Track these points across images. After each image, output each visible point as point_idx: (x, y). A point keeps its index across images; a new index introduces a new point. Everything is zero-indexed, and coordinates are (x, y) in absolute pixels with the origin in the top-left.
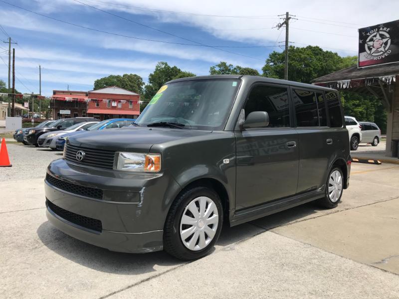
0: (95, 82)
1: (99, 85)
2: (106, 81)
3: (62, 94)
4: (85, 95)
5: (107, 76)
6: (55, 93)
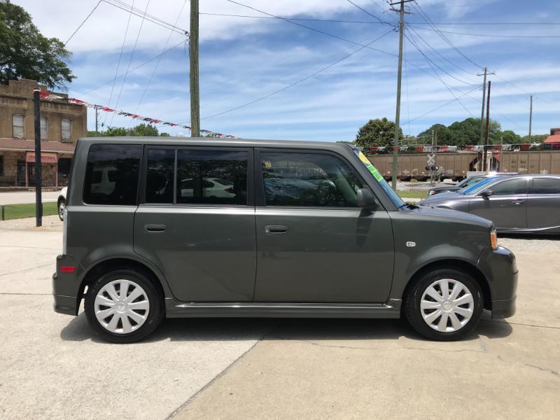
6: (553, 132)
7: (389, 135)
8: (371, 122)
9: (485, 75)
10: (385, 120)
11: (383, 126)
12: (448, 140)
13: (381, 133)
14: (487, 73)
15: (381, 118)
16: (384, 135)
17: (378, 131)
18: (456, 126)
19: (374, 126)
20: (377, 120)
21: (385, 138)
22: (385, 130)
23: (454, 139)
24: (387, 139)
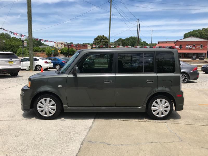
0: (184, 34)
1: (186, 36)
2: (190, 34)
3: (162, 43)
4: (174, 43)
5: (192, 31)
6: (158, 43)
7: (105, 42)
8: (98, 36)
9: (138, 21)
10: (104, 36)
11: (103, 38)
12: (125, 44)
13: (102, 41)
14: (139, 21)
15: (102, 35)
16: (103, 42)
17: (101, 40)
18: (127, 39)
19: (100, 38)
20: (101, 36)
21: (103, 43)
22: (104, 40)
23: (127, 44)
24: (104, 43)
